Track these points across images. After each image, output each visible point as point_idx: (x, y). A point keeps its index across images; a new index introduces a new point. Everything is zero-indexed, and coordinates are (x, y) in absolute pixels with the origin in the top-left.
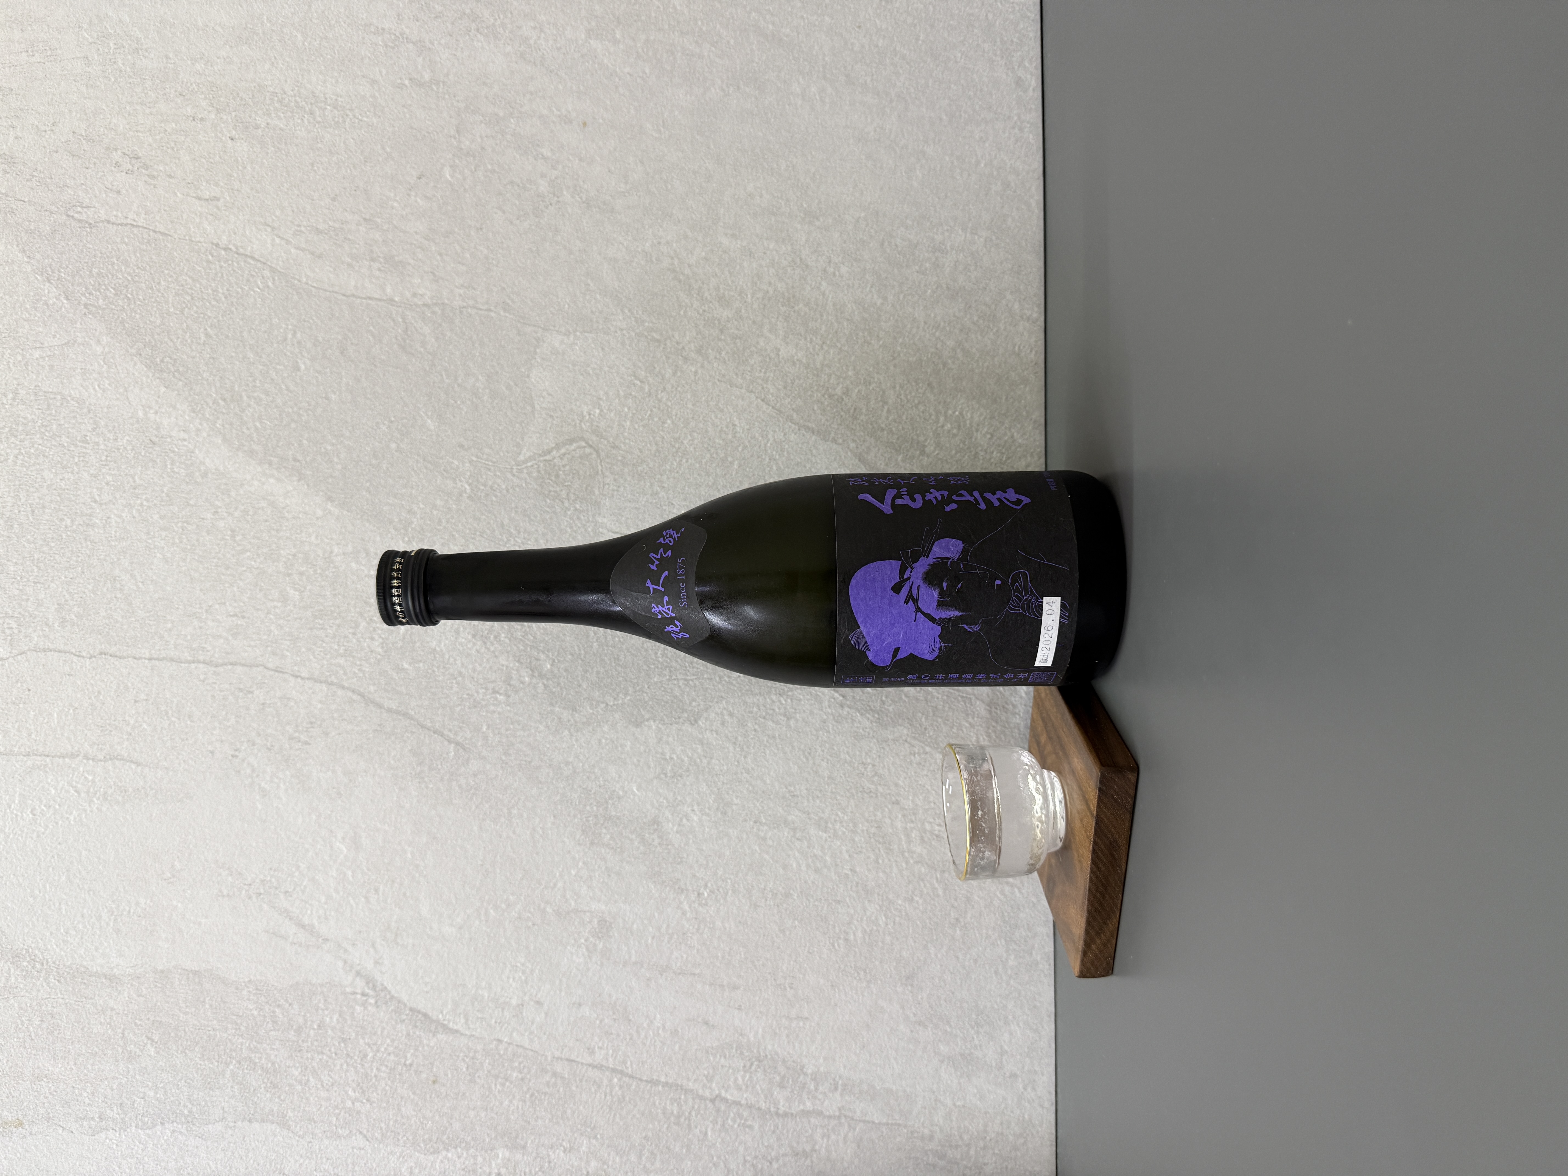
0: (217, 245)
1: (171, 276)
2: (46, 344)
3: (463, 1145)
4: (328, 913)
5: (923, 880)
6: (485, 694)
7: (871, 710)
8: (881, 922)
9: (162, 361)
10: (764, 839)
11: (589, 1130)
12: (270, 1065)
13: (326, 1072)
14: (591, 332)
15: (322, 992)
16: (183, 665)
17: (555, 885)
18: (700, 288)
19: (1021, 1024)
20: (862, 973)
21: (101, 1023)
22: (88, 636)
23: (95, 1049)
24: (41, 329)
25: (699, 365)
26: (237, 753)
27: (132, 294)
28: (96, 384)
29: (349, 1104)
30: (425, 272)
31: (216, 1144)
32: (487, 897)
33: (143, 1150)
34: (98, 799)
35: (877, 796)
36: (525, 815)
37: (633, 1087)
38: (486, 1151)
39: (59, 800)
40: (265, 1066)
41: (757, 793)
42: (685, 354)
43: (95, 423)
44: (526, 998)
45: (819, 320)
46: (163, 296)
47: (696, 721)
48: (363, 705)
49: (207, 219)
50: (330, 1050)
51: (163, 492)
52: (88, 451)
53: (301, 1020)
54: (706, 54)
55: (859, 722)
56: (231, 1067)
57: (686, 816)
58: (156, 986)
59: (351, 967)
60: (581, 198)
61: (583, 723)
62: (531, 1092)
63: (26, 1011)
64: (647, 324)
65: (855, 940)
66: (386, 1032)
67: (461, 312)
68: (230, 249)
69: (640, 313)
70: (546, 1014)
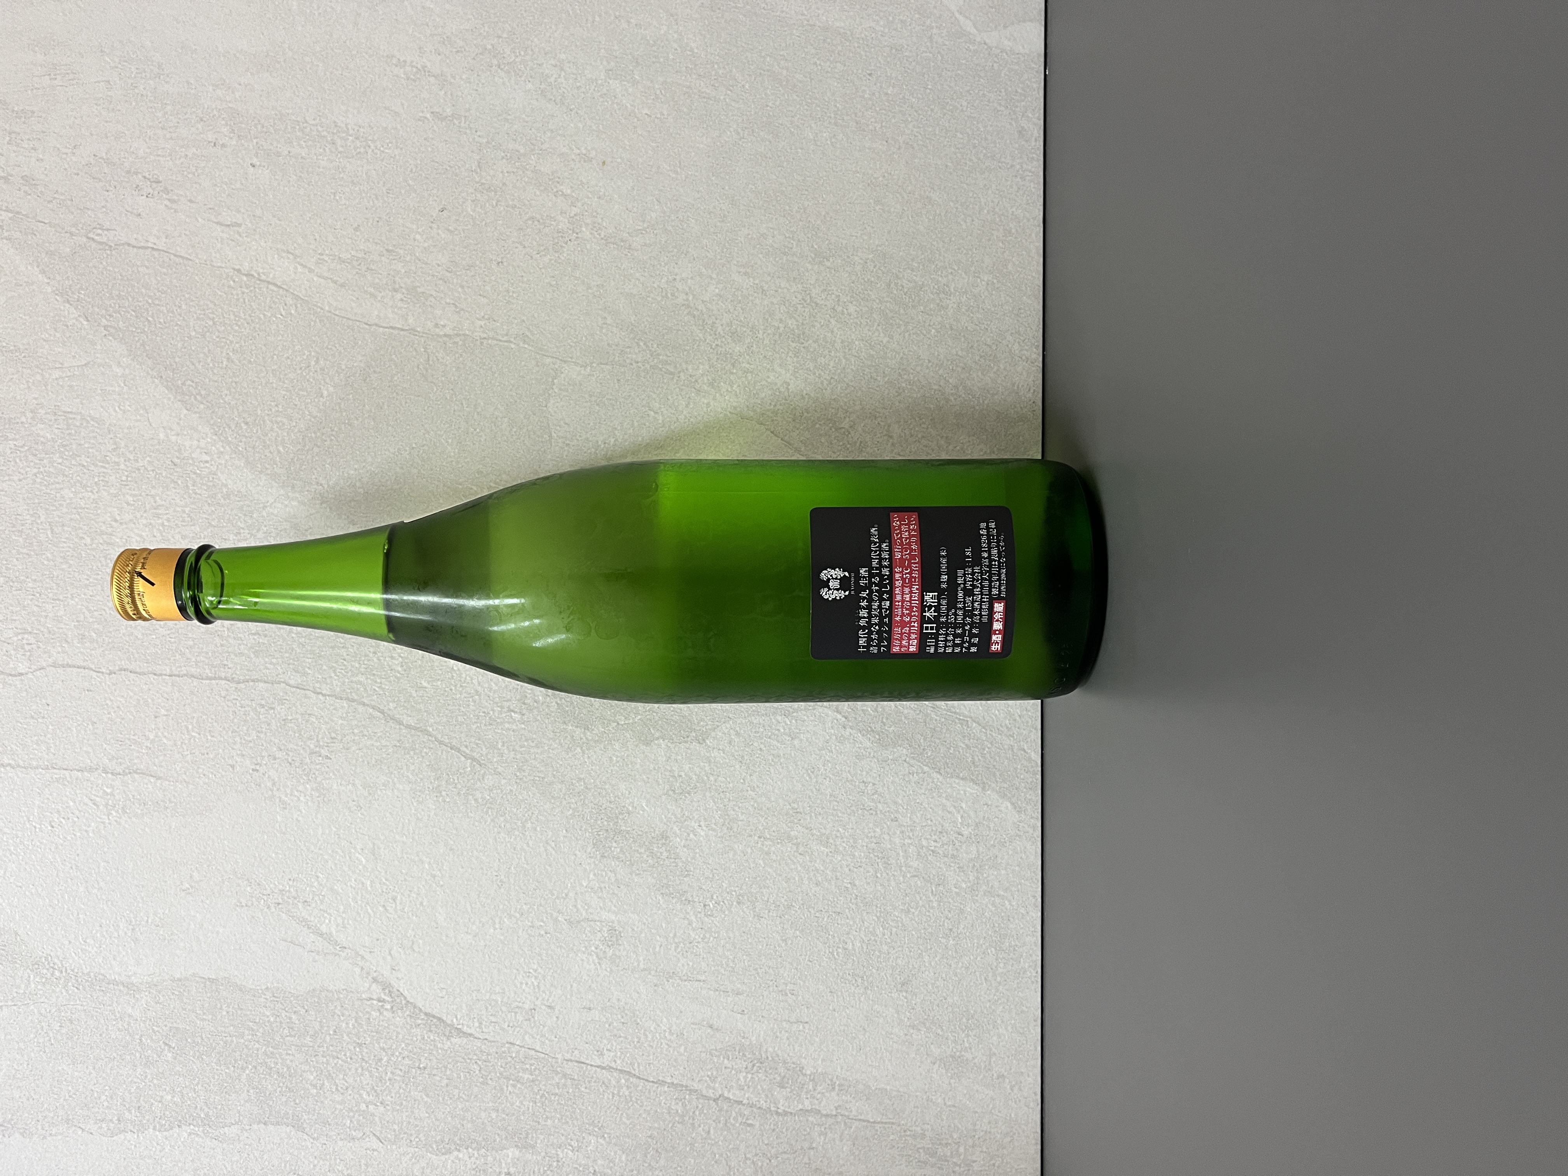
0: (239, 271)
1: (192, 301)
2: (66, 365)
3: (474, 1145)
4: (346, 921)
5: (919, 893)
6: (500, 712)
7: (873, 731)
8: (878, 933)
9: (183, 384)
10: (768, 853)
11: (596, 1129)
12: (285, 1069)
13: (341, 1076)
14: (606, 364)
15: (339, 999)
16: (204, 682)
17: (566, 895)
18: (714, 323)
19: (1009, 1028)
20: (860, 980)
21: (119, 1029)
22: (107, 652)
23: (115, 1054)
24: (60, 350)
25: (711, 397)
26: (258, 767)
27: (152, 317)
28: (117, 404)
29: (363, 1107)
30: (447, 303)
31: (232, 1146)
32: (501, 907)
33: (161, 1151)
34: (117, 812)
35: (876, 814)
36: (538, 829)
37: (640, 1088)
38: (497, 1151)
39: (77, 812)
40: (281, 1071)
41: (761, 809)
42: (697, 386)
43: (115, 443)
44: (538, 1003)
45: (827, 357)
46: (184, 320)
47: (704, 740)
48: (383, 721)
49: (228, 245)
50: (345, 1055)
51: (184, 512)
52: (109, 471)
53: (317, 1027)
54: (722, 98)
55: (861, 743)
56: (247, 1072)
57: (694, 831)
58: (173, 993)
59: (368, 973)
60: (599, 235)
61: (595, 742)
62: (541, 1092)
63: (46, 1017)
64: (661, 357)
65: (854, 949)
66: (400, 1036)
67: (482, 343)
68: (252, 275)
69: (655, 346)
70: (557, 1017)
